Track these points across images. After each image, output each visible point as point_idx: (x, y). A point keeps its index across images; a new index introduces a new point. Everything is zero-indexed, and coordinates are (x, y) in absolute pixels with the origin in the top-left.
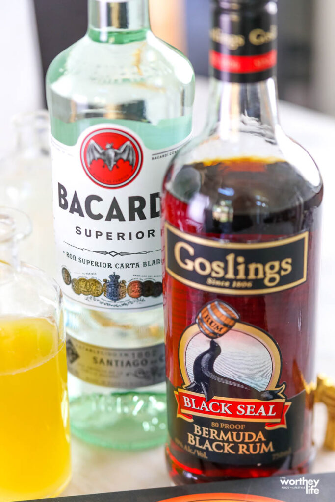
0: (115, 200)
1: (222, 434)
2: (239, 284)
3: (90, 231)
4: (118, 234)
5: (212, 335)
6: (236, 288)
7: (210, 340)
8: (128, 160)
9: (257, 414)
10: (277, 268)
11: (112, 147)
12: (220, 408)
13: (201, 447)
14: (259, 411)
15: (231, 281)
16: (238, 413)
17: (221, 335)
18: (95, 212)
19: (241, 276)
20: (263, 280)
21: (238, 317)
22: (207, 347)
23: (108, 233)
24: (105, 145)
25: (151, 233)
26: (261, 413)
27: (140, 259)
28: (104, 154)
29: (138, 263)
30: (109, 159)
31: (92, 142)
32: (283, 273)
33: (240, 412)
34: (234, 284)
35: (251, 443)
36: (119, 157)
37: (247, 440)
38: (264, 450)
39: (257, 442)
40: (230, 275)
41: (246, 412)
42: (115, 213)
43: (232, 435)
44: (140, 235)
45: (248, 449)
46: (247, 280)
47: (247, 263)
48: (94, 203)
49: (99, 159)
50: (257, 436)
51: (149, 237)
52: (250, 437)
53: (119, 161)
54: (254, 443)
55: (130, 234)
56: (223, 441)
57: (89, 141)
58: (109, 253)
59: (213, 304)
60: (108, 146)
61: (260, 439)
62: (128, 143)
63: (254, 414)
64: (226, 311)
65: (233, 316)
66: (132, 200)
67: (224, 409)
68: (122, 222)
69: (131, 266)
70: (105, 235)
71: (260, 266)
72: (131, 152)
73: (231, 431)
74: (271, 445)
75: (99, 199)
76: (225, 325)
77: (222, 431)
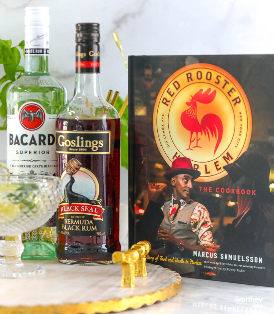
0: (33, 136)
1: (75, 221)
2: (82, 149)
3: (22, 151)
4: (34, 151)
5: (71, 174)
6: (80, 151)
7: (70, 176)
8: (39, 118)
9: (90, 211)
10: (97, 144)
11: (33, 112)
12: (74, 208)
13: (67, 229)
14: (90, 210)
15: (78, 148)
16: (82, 210)
17: (75, 173)
18: (24, 142)
19: (82, 146)
20: (91, 148)
21: (81, 165)
22: (69, 180)
23: (30, 151)
24: (30, 111)
25: (48, 152)
26: (91, 211)
27: (43, 164)
28: (29, 115)
29: (42, 166)
30: (31, 117)
31: (25, 110)
32: (99, 146)
33: (83, 210)
34: (80, 150)
35: (87, 225)
36: (35, 116)
37: (85, 224)
38: (93, 229)
39: (90, 225)
40: (78, 146)
41: (85, 210)
42: (33, 142)
43: (79, 221)
44: (43, 153)
45: (86, 228)
46: (85, 148)
47: (84, 140)
48: (24, 138)
49: (27, 117)
50: (89, 222)
51: (47, 154)
52: (87, 222)
53: (35, 118)
54: (88, 225)
55: (39, 151)
56: (76, 225)
57: (23, 110)
58: (30, 161)
59: (71, 159)
60: (31, 111)
61: (91, 224)
62: (39, 110)
63: (88, 211)
64: (76, 162)
65: (79, 164)
66: (40, 136)
67: (76, 209)
68: (36, 146)
69: (39, 167)
70: (28, 152)
71: (90, 142)
72: (40, 114)
73: (79, 219)
74: (96, 227)
75: (26, 136)
76: (76, 169)
77: (75, 220)
